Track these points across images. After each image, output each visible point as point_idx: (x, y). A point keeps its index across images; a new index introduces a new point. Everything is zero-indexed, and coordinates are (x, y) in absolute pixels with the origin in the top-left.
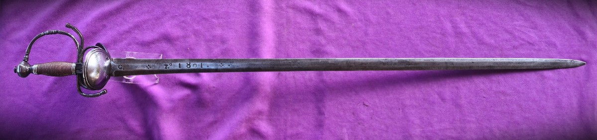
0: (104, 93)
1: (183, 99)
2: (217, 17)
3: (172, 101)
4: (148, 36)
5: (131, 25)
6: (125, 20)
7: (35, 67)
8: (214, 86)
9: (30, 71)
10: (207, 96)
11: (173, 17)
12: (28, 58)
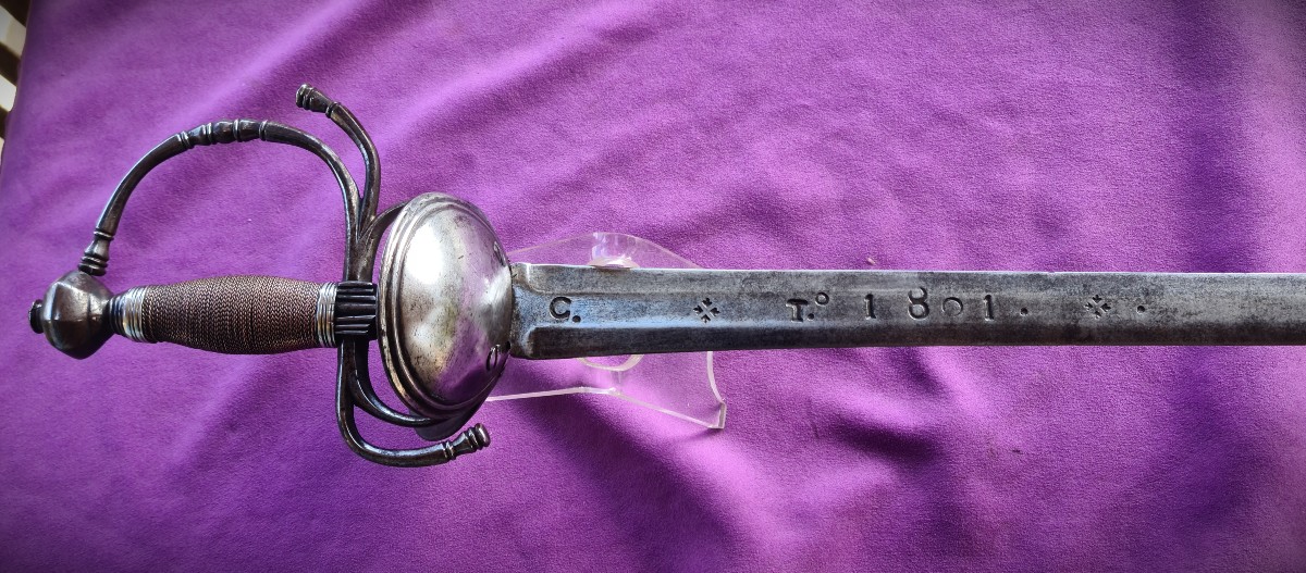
0: (477, 444)
1: (853, 511)
2: (1009, 111)
3: (801, 516)
4: (674, 203)
5: (589, 156)
6: (563, 135)
7: (133, 298)
8: (1018, 443)
9: (109, 324)
10: (983, 496)
11: (790, 116)
12: (104, 258)
